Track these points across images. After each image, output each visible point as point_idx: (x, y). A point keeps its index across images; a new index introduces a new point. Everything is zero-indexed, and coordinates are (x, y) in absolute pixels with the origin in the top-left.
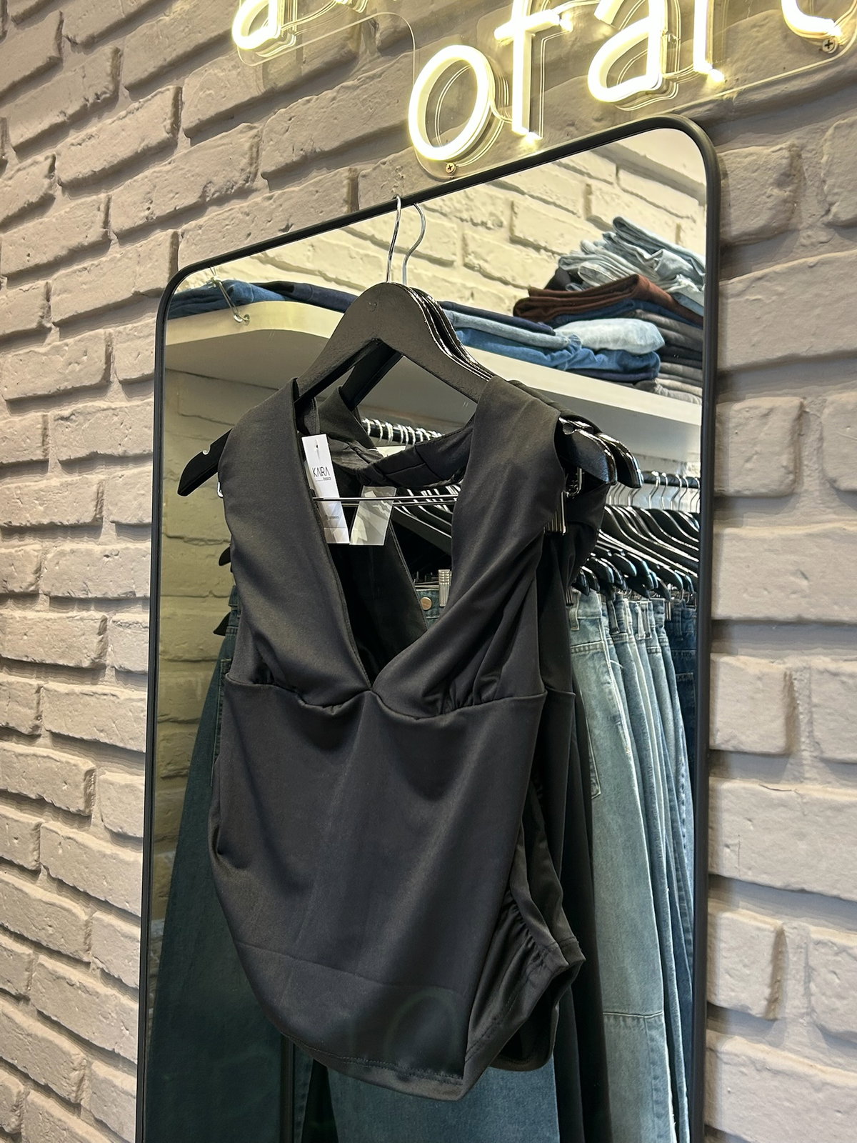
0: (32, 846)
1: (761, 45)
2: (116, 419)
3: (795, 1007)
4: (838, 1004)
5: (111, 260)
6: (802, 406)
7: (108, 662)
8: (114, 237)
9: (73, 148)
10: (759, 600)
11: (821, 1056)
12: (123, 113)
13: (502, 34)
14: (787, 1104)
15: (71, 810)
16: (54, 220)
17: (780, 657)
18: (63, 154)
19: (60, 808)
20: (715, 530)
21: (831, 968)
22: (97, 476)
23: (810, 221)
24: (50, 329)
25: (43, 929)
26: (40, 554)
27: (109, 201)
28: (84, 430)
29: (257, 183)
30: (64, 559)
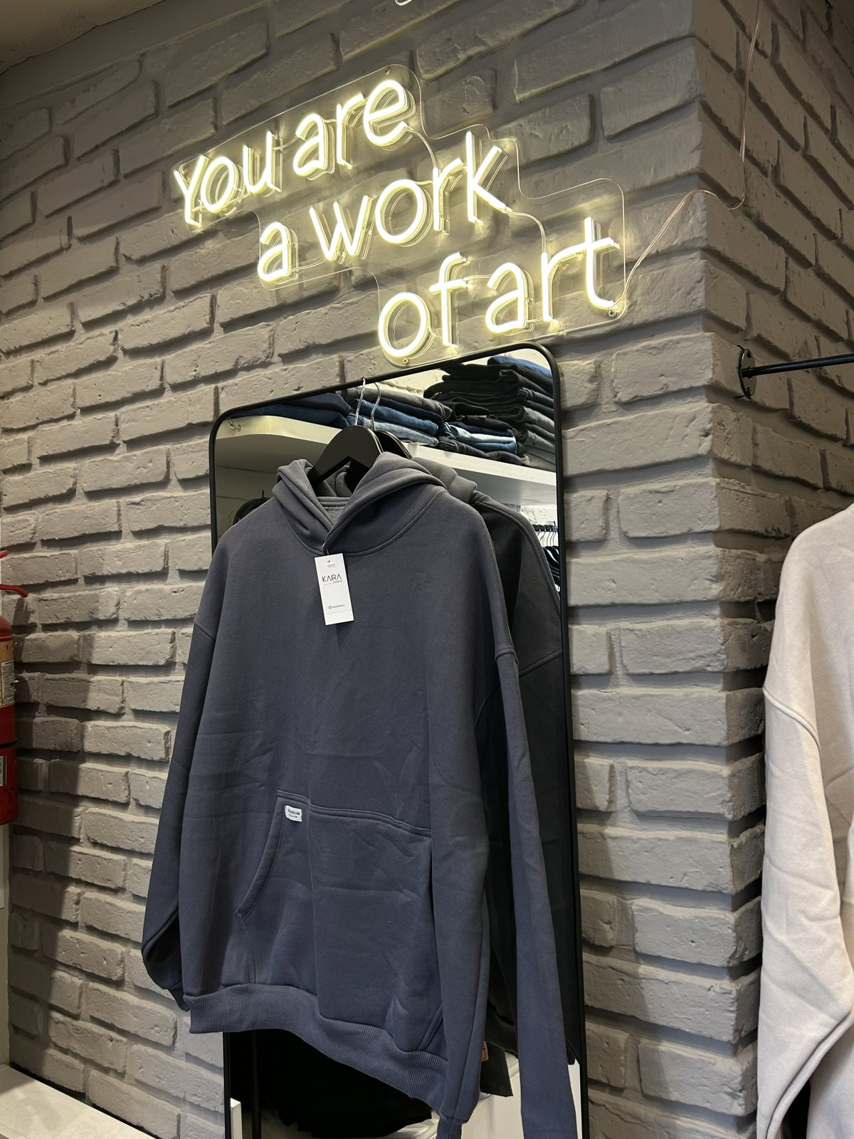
0: (123, 787)
1: (578, 309)
2: (177, 503)
3: (623, 804)
4: (643, 797)
5: (167, 402)
6: (608, 494)
7: (177, 661)
8: (168, 387)
9: (132, 327)
10: (590, 595)
11: (636, 826)
12: (172, 308)
13: (433, 289)
14: (620, 853)
15: (155, 759)
16: (120, 373)
17: (603, 624)
18: (125, 330)
19: (146, 760)
20: (567, 560)
21: (638, 780)
22: (163, 541)
23: (606, 400)
24: (119, 445)
25: (137, 840)
26: (119, 593)
27: (163, 364)
28: (152, 511)
29: (273, 360)
30: (141, 595)
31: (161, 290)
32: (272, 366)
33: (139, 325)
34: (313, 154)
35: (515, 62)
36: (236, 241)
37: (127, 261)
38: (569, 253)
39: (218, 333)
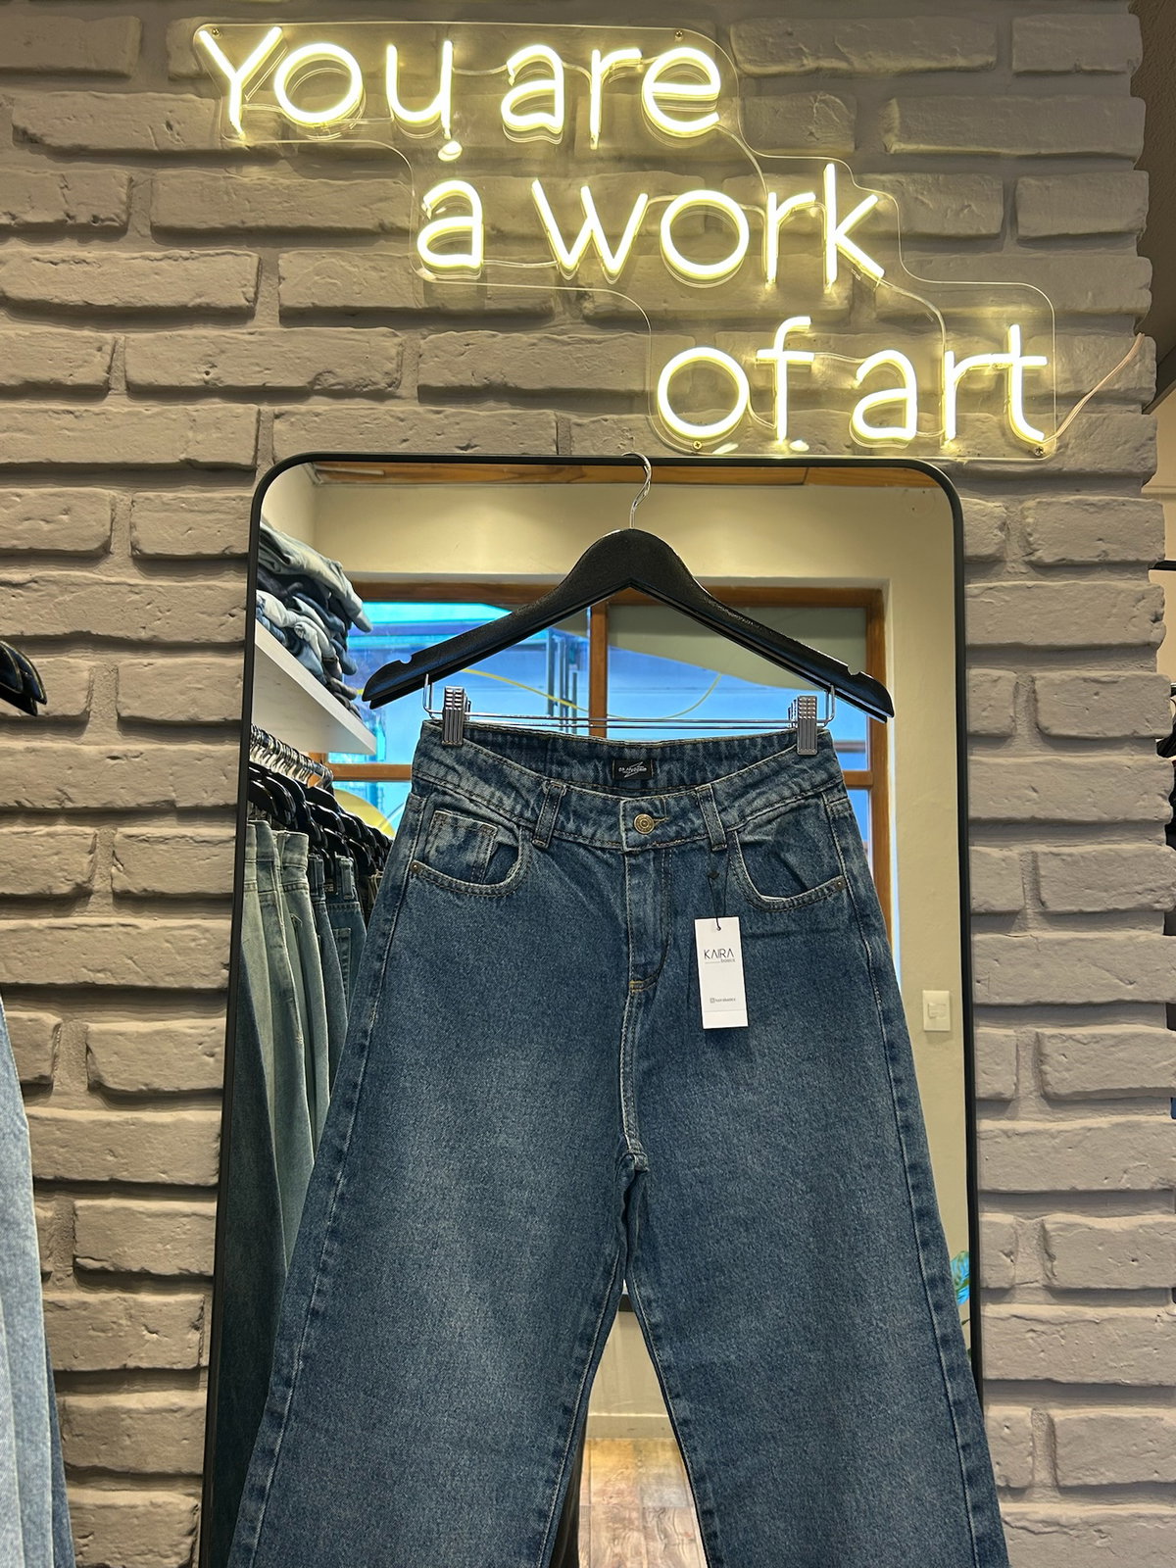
1: (984, 435)
2: (137, 597)
5: (127, 414)
7: (96, 888)
8: (119, 387)
9: (36, 262)
10: (999, 806)
12: (156, 255)
13: (764, 355)
18: (12, 264)
21: (1062, 1052)
22: (84, 661)
23: (1014, 557)
27: (115, 346)
28: (59, 604)
29: (401, 392)
30: (10, 759)
31: (124, 217)
32: (397, 400)
33: (55, 264)
34: (542, 103)
35: (894, 101)
36: (331, 185)
37: (22, 142)
38: (985, 361)
39: (266, 322)
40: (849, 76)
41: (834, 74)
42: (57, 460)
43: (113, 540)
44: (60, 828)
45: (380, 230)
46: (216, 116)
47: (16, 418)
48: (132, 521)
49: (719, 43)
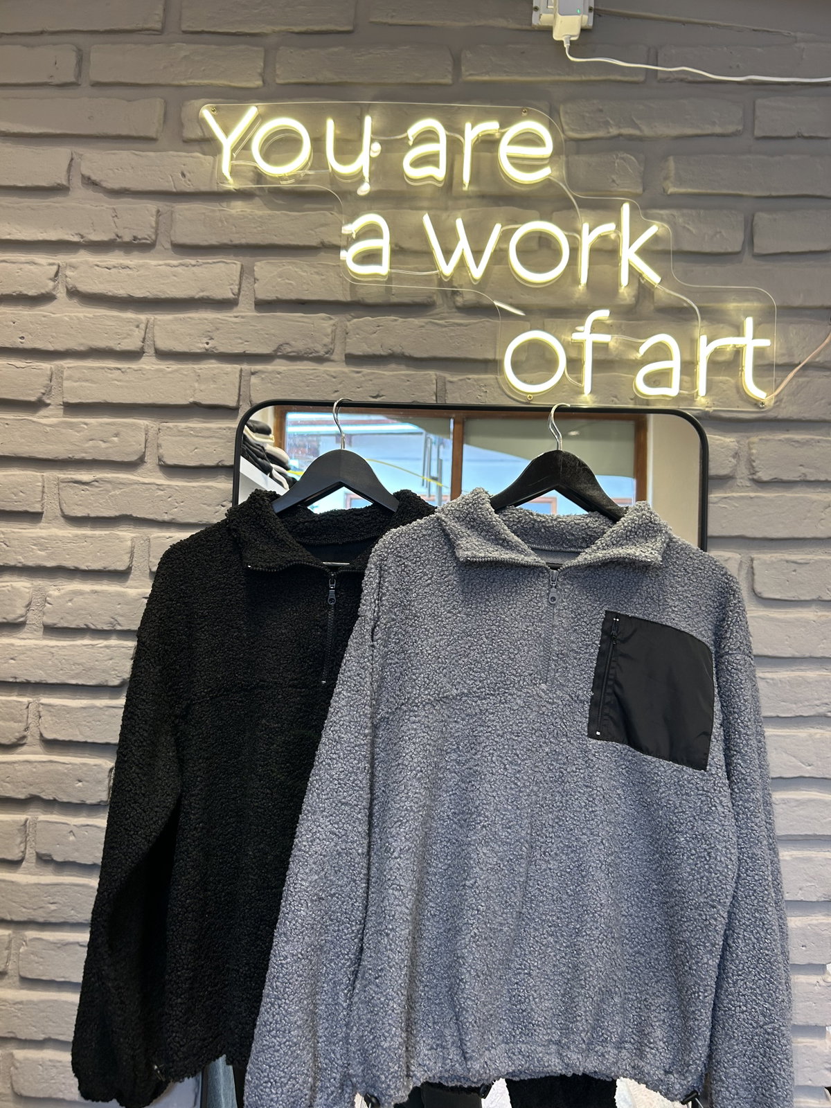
0: (19, 840)
2: (162, 492)
8: (150, 352)
9: (96, 268)
12: (175, 263)
13: (576, 337)
15: (88, 802)
16: (67, 319)
18: (82, 268)
19: (68, 803)
22: (127, 534)
23: (743, 476)
24: (49, 405)
27: (147, 323)
28: (112, 496)
29: (334, 357)
30: (81, 597)
31: (153, 237)
32: (331, 363)
33: (109, 269)
34: (431, 159)
35: (671, 158)
36: (288, 215)
37: (87, 184)
38: (728, 342)
39: (245, 309)
40: (641, 139)
41: (631, 138)
42: (109, 400)
43: (147, 454)
44: (113, 642)
45: (321, 246)
46: (214, 168)
47: (83, 372)
48: (160, 442)
49: (552, 118)
